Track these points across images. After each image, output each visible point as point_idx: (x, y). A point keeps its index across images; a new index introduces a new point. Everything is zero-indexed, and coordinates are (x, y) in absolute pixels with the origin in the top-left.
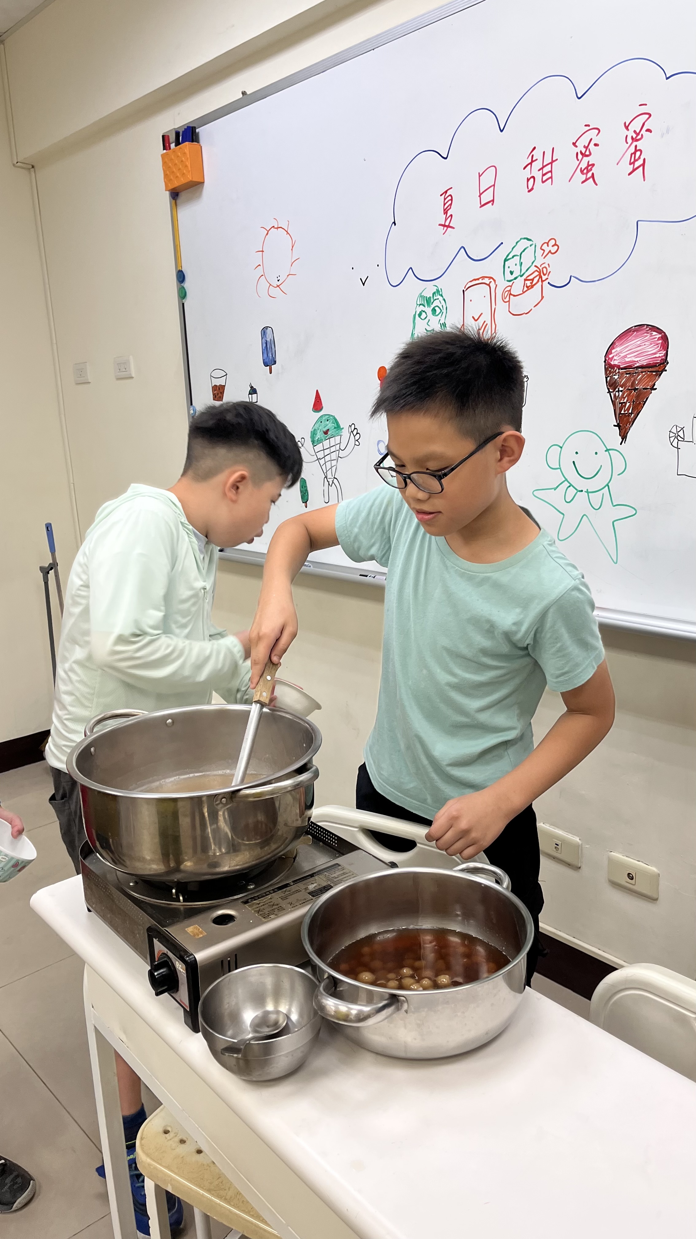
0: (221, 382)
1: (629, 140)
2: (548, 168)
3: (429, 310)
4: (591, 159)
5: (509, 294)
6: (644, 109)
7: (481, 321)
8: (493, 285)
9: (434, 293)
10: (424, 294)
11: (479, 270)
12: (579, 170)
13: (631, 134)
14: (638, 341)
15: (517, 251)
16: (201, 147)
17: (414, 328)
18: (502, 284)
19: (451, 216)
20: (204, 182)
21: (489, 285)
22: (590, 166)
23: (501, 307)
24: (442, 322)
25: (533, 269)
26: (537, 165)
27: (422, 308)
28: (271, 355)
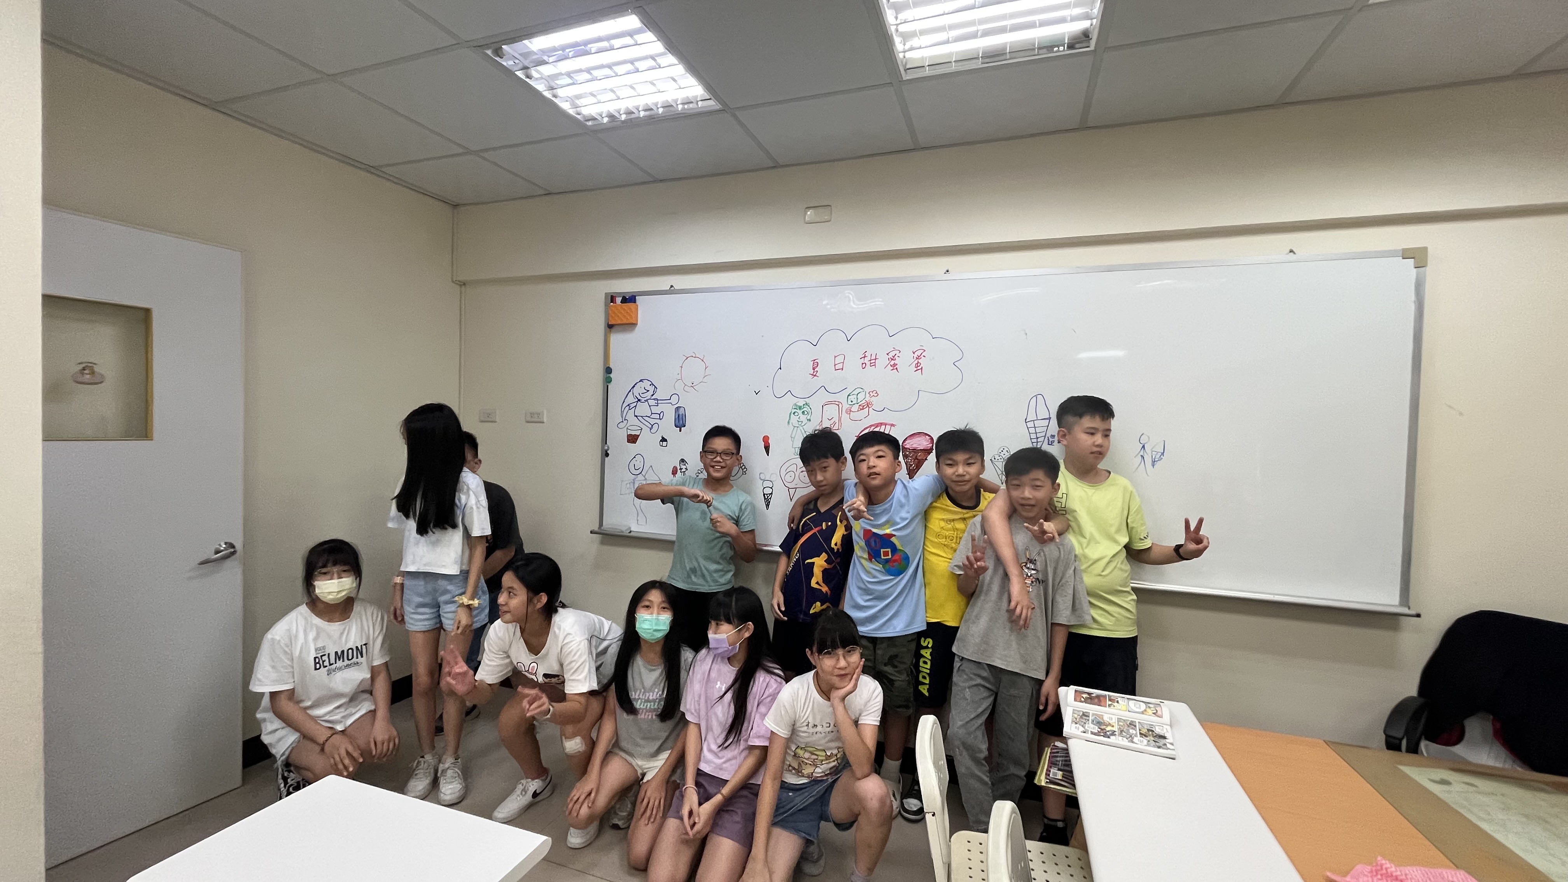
0: (637, 433)
1: (915, 358)
2: (874, 361)
3: (800, 412)
4: (896, 362)
5: (849, 411)
6: (921, 348)
7: (832, 421)
8: (840, 405)
9: (804, 405)
10: (798, 404)
11: (832, 398)
12: (889, 365)
13: (916, 356)
14: (919, 439)
15: (856, 392)
16: (637, 305)
17: (790, 419)
18: (846, 406)
19: (817, 371)
20: (637, 324)
21: (838, 405)
22: (895, 365)
23: (845, 416)
24: (808, 418)
25: (864, 401)
26: (868, 358)
27: (795, 410)
28: (681, 422)
